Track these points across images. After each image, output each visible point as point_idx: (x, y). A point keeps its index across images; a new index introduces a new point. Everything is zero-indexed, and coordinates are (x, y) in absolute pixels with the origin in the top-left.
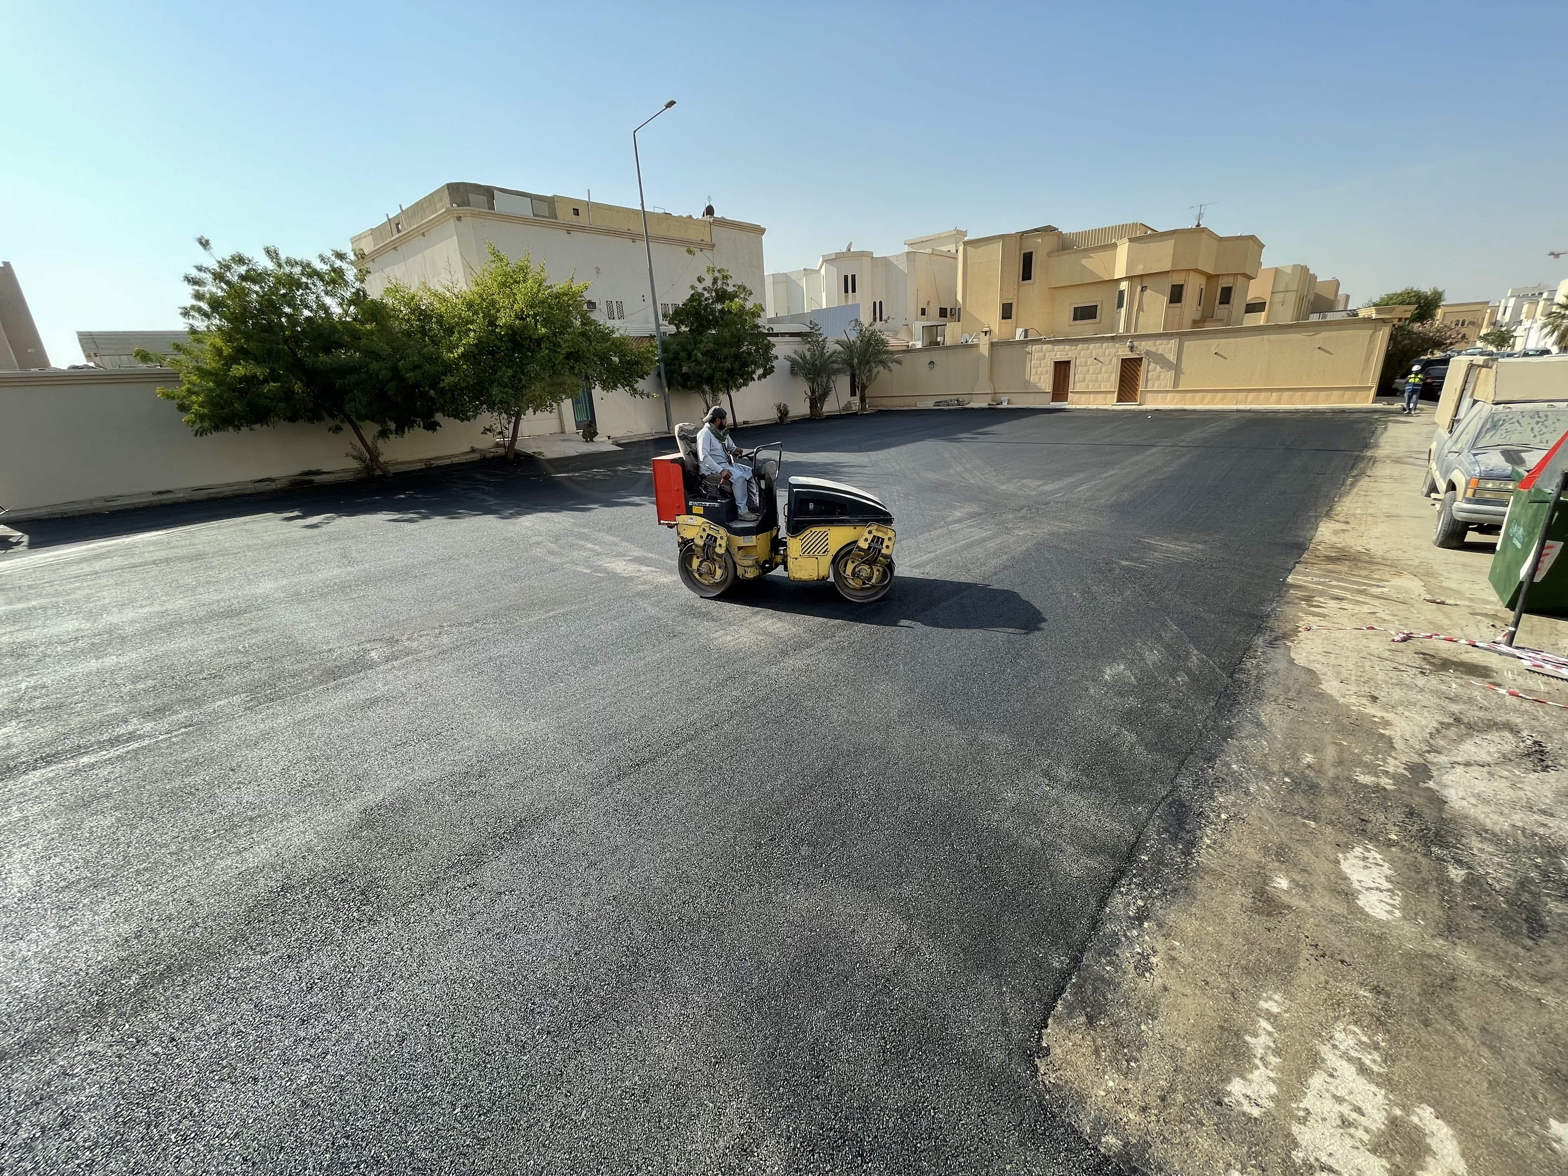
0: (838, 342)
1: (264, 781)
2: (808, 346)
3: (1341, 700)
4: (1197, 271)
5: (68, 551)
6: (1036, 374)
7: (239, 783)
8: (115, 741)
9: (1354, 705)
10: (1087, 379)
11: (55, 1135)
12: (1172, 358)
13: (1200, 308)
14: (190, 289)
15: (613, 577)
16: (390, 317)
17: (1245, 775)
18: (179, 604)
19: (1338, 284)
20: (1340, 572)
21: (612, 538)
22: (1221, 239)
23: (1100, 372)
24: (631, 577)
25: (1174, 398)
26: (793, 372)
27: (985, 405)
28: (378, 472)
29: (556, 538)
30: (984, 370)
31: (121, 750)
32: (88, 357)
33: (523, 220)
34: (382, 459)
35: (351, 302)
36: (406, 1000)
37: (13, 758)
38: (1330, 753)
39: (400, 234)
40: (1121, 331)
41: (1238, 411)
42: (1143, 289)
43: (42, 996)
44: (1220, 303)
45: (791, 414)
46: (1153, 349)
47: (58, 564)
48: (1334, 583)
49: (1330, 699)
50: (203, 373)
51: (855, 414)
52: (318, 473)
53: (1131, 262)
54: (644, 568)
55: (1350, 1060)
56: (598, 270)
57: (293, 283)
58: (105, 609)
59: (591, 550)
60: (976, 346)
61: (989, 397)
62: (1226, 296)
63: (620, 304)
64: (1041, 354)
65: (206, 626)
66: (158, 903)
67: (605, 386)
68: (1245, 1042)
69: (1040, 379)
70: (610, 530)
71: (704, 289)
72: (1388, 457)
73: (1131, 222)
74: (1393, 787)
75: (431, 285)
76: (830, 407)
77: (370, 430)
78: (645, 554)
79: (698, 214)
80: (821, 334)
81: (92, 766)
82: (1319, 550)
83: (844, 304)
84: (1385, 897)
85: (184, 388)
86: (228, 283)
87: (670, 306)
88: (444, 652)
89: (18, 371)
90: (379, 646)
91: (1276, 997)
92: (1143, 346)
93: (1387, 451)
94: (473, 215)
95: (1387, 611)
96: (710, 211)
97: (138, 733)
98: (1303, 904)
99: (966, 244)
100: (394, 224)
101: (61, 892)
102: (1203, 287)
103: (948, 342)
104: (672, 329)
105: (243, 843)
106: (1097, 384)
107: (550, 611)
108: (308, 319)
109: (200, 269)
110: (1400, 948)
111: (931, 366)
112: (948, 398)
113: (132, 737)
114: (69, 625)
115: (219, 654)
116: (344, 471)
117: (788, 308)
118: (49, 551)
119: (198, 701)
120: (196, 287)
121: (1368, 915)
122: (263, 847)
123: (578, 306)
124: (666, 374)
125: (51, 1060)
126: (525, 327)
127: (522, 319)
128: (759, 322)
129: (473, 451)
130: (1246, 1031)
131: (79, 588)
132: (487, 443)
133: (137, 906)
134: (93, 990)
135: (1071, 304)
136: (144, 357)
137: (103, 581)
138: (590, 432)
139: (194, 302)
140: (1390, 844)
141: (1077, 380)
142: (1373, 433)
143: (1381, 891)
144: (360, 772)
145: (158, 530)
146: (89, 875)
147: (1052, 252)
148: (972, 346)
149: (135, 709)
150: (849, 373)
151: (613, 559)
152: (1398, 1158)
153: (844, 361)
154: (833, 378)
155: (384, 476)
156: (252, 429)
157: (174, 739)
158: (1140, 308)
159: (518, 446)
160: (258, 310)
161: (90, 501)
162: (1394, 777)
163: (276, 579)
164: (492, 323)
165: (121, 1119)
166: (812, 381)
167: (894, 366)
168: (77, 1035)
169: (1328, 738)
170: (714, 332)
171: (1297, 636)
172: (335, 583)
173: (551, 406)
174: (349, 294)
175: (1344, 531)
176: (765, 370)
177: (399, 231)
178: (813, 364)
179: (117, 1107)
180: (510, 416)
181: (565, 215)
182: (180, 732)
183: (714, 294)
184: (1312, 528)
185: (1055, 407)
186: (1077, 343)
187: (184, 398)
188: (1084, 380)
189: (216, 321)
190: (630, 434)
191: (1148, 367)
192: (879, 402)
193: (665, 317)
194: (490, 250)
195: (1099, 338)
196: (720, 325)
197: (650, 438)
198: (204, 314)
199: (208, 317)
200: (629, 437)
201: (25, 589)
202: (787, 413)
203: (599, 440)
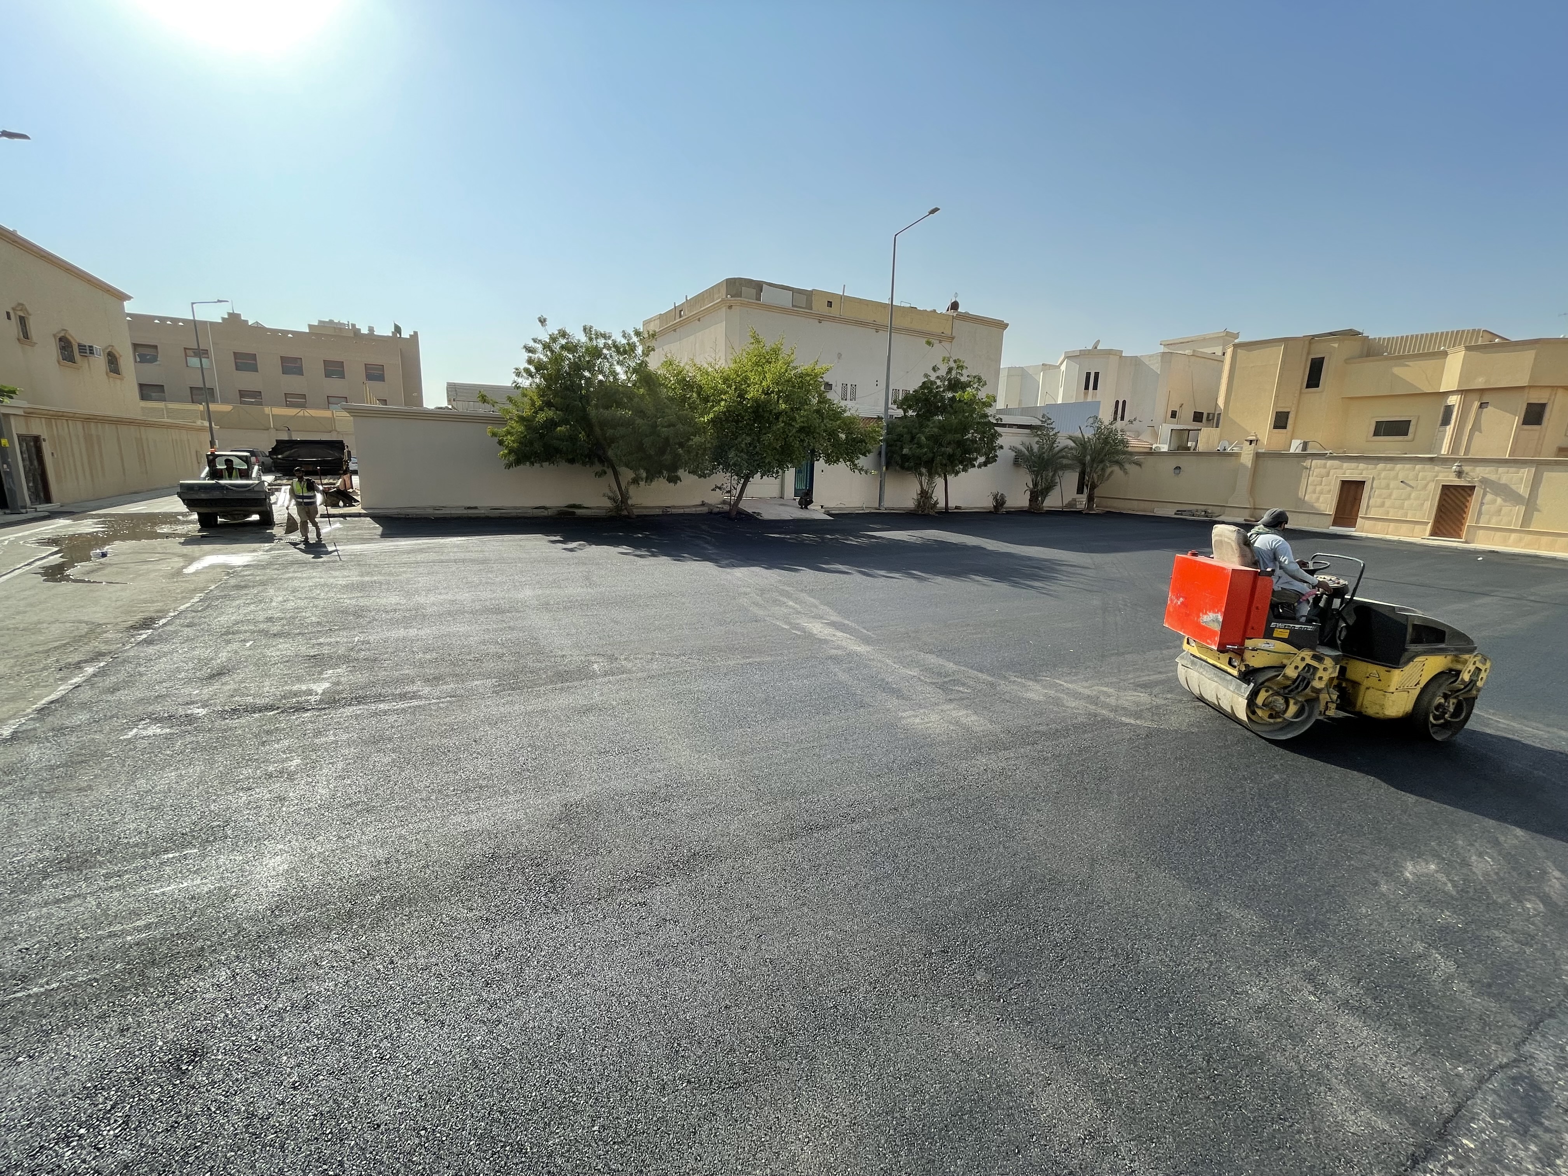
0: (1070, 438)
1: (495, 757)
2: (1037, 439)
5: (403, 543)
6: (1314, 492)
7: (478, 753)
8: (403, 697)
10: (1388, 503)
11: (299, 1014)
12: (1523, 490)
14: (526, 355)
15: (809, 636)
16: (660, 385)
18: (465, 596)
21: (812, 600)
23: (1408, 497)
24: (825, 640)
25: (1520, 540)
26: (1016, 463)
28: (625, 513)
29: (762, 591)
30: (1244, 483)
31: (406, 705)
32: (449, 401)
33: (783, 310)
34: (630, 502)
35: (635, 371)
36: (570, 996)
37: (339, 693)
39: (681, 319)
40: (1444, 451)
42: (1482, 405)
43: (316, 890)
45: (1007, 504)
46: (1493, 477)
47: (396, 552)
50: (522, 419)
51: (1080, 512)
52: (579, 507)
53: (1465, 374)
54: (839, 634)
56: (840, 356)
57: (596, 353)
58: (417, 591)
59: (791, 607)
60: (1237, 455)
61: (1247, 512)
63: (854, 387)
64: (1323, 471)
65: (479, 617)
66: (405, 839)
67: (828, 461)
69: (1318, 499)
70: (811, 592)
71: (938, 377)
73: (1471, 328)
75: (698, 362)
76: (1052, 501)
77: (627, 474)
78: (842, 620)
79: (942, 308)
80: (1053, 429)
81: (385, 712)
83: (1082, 400)
85: (505, 429)
86: (552, 351)
87: (901, 392)
88: (653, 677)
89: (403, 408)
90: (601, 660)
92: (1476, 474)
94: (742, 304)
96: (955, 306)
97: (419, 693)
99: (1236, 346)
100: (678, 311)
101: (345, 809)
103: (1201, 448)
104: (900, 413)
105: (473, 806)
106: (1401, 512)
107: (748, 657)
108: (600, 381)
109: (535, 341)
111: (1177, 471)
112: (1194, 508)
113: (415, 696)
114: (392, 599)
115: (484, 642)
116: (598, 508)
117: (1020, 402)
118: (392, 541)
119: (463, 677)
120: (530, 354)
122: (485, 814)
123: (817, 386)
124: (887, 454)
125: (310, 947)
126: (769, 401)
127: (767, 394)
128: (989, 411)
129: (703, 504)
131: (405, 572)
132: (715, 499)
133: (392, 836)
134: (349, 897)
135: (1372, 417)
136: (484, 399)
137: (421, 570)
138: (806, 500)
139: (526, 366)
141: (1372, 504)
144: (568, 768)
145: (462, 536)
146: (366, 800)
147: (1353, 358)
148: (1230, 455)
149: (421, 674)
150: (1078, 470)
151: (811, 620)
153: (1075, 458)
154: (1060, 473)
155: (628, 517)
157: (441, 705)
158: (1476, 427)
159: (742, 505)
160: (567, 374)
161: (424, 508)
163: (534, 589)
164: (741, 396)
165: (342, 1020)
166: (1036, 474)
167: (1131, 468)
168: (330, 932)
170: (940, 418)
172: (577, 600)
173: (777, 472)
174: (634, 364)
176: (987, 458)
177: (681, 316)
178: (1040, 457)
179: (342, 1007)
180: (740, 477)
181: (819, 307)
182: (446, 700)
183: (946, 383)
185: (1334, 532)
186: (1376, 462)
187: (503, 436)
188: (1382, 505)
189: (537, 380)
190: (842, 506)
191: (1483, 498)
192: (1110, 503)
193: (895, 402)
194: (751, 334)
195: (1410, 459)
196: (948, 412)
197: (861, 512)
198: (530, 374)
199: (532, 377)
200: (840, 509)
201: (373, 566)
202: (1004, 503)
203: (813, 508)
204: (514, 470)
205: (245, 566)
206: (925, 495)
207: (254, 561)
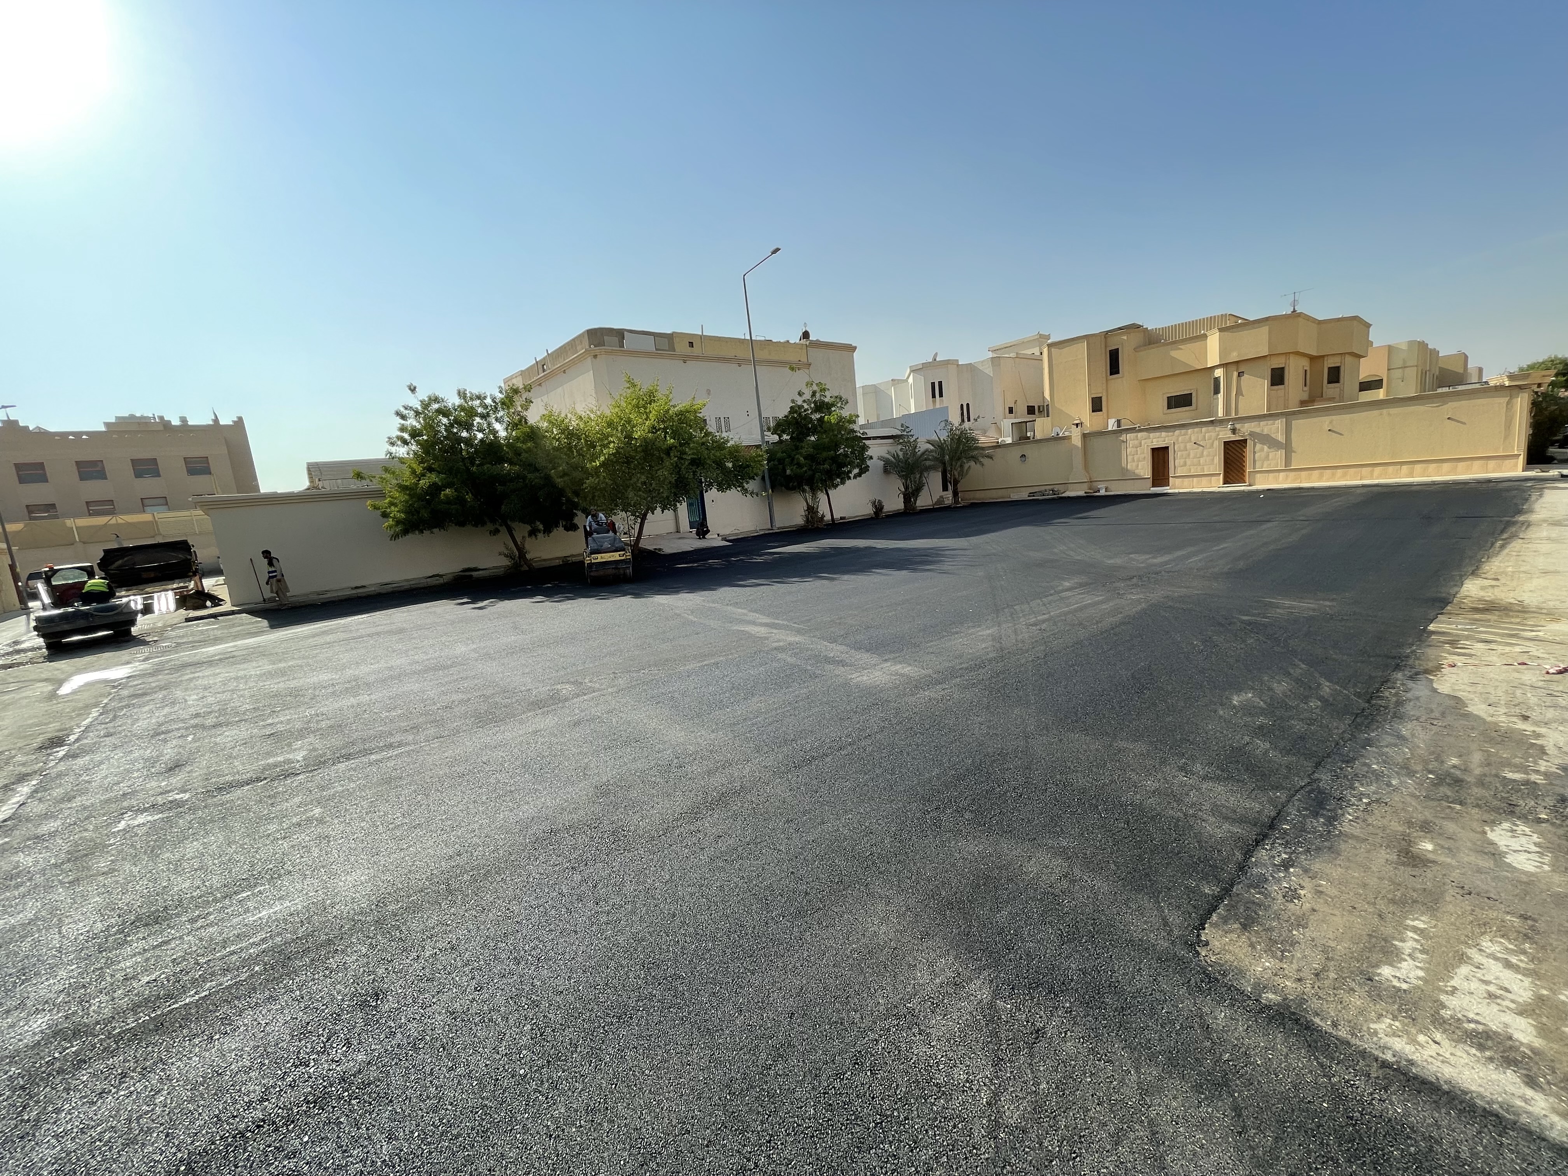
0: (929, 442)
2: (900, 447)
3: (1489, 719)
4: (1298, 353)
6: (1133, 461)
7: (493, 771)
8: (390, 746)
9: (1504, 722)
10: (1187, 462)
12: (1281, 438)
13: (1306, 389)
14: (398, 423)
15: (749, 637)
16: (544, 437)
17: (1386, 772)
18: (399, 662)
19: (1466, 357)
20: (1489, 621)
22: (1320, 322)
23: (1202, 456)
24: (764, 637)
25: (1287, 477)
26: (886, 471)
27: (1081, 493)
28: (525, 568)
30: (1078, 460)
31: (397, 752)
32: (311, 482)
33: (647, 354)
34: (528, 557)
35: (515, 426)
37: (321, 756)
38: (1477, 758)
39: (545, 373)
40: (1220, 414)
41: (1364, 486)
42: (1240, 374)
44: (1329, 382)
45: (885, 510)
46: (1258, 430)
48: (1482, 629)
49: (1478, 718)
50: (403, 488)
51: (948, 508)
52: (476, 569)
53: (1223, 352)
54: (774, 631)
55: (1496, 959)
56: (709, 392)
57: (472, 413)
58: (345, 666)
60: (1068, 438)
61: (1085, 486)
62: (1335, 375)
63: (727, 419)
64: (1136, 442)
65: (425, 675)
67: (721, 488)
68: (1393, 944)
69: (1138, 466)
70: (736, 604)
71: (804, 401)
72: (1545, 521)
73: (1220, 314)
74: (1544, 782)
75: (577, 411)
76: (923, 501)
77: (521, 530)
78: (772, 621)
79: (795, 338)
80: (912, 436)
81: (380, 761)
82: (1464, 603)
83: (931, 407)
84: (1536, 857)
85: (387, 501)
86: (425, 417)
87: (771, 419)
88: (623, 689)
90: (567, 686)
91: (1422, 918)
92: (1246, 429)
93: (1544, 516)
94: (607, 353)
95: (1542, 651)
96: (806, 335)
97: (404, 741)
98: (1449, 860)
99: (1050, 346)
100: (541, 365)
102: (1308, 368)
103: (1038, 436)
104: (776, 438)
105: (511, 803)
106: (1199, 468)
107: (702, 661)
108: (481, 441)
109: (406, 408)
110: (1549, 891)
111: (1023, 459)
112: (1043, 488)
113: (401, 744)
115: (443, 693)
116: (496, 568)
117: (878, 416)
118: (286, 630)
120: (403, 422)
121: (1515, 868)
122: (527, 807)
123: (696, 422)
124: (770, 477)
126: (657, 439)
127: (653, 432)
128: (856, 427)
130: (1394, 938)
131: (320, 653)
134: (440, 882)
135: (1163, 394)
136: (359, 476)
137: (336, 648)
138: (702, 531)
139: (399, 434)
140: (1539, 821)
141: (1177, 464)
142: (1527, 500)
143: (1529, 853)
147: (1140, 346)
148: (1064, 438)
150: (940, 470)
151: (746, 625)
152: (1544, 1020)
153: (936, 459)
154: (926, 474)
155: (530, 570)
156: (432, 533)
158: (1239, 393)
159: (644, 544)
160: (444, 437)
161: (307, 595)
162: (1546, 775)
164: (628, 437)
166: (905, 478)
167: (985, 461)
169: (1473, 747)
170: (813, 438)
171: (1440, 671)
172: (516, 646)
173: (670, 506)
174: (514, 420)
175: (1493, 586)
176: (861, 469)
177: (544, 371)
178: (906, 462)
180: (637, 517)
181: (682, 348)
183: (813, 405)
184: (1456, 585)
185: (1155, 492)
186: (1172, 430)
187: (386, 508)
188: (1185, 464)
189: (414, 447)
190: (737, 532)
191: (1254, 449)
192: (971, 495)
193: (769, 429)
194: (626, 379)
195: (1197, 423)
196: (819, 432)
197: (756, 534)
198: (405, 442)
199: (407, 444)
200: (737, 534)
201: (281, 654)
202: (882, 508)
203: (711, 537)
204: (401, 540)
205: (128, 677)
206: (811, 510)
207: (134, 672)
